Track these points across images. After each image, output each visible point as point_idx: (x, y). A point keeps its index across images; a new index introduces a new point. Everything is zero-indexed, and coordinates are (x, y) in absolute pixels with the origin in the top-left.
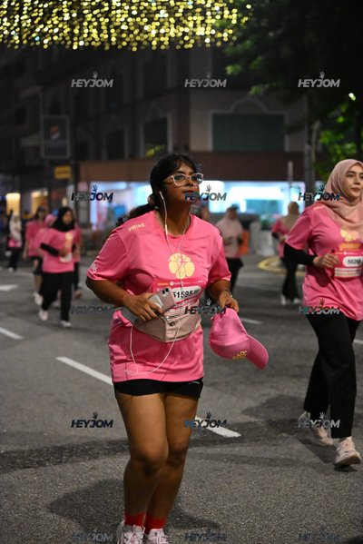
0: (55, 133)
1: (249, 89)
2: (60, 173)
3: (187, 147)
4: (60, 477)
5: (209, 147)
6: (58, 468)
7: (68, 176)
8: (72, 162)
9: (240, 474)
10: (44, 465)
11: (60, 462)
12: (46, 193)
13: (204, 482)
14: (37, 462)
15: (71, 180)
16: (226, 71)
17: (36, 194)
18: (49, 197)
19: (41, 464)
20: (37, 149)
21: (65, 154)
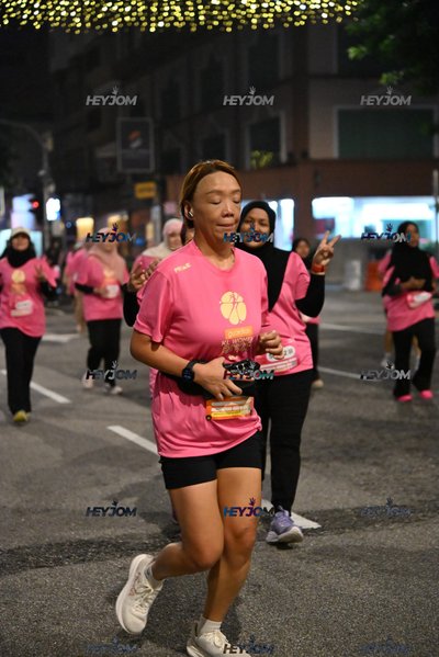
0: (135, 140)
1: (379, 77)
2: (142, 190)
3: (305, 154)
4: (79, 579)
5: (334, 153)
6: (79, 568)
7: (152, 194)
8: (158, 177)
9: (309, 577)
10: (62, 564)
11: (83, 560)
12: (126, 217)
13: (260, 586)
14: (54, 561)
15: (157, 200)
16: (347, 54)
17: (114, 219)
18: (129, 223)
19: (58, 562)
20: (113, 161)
21: (147, 166)
